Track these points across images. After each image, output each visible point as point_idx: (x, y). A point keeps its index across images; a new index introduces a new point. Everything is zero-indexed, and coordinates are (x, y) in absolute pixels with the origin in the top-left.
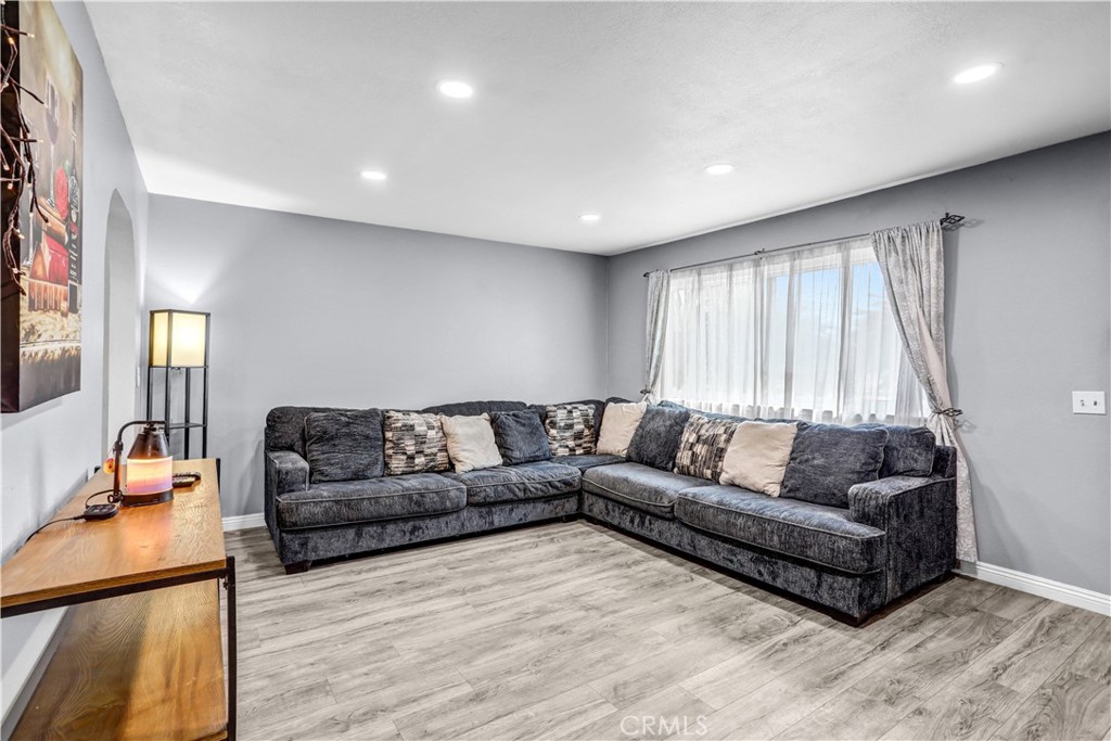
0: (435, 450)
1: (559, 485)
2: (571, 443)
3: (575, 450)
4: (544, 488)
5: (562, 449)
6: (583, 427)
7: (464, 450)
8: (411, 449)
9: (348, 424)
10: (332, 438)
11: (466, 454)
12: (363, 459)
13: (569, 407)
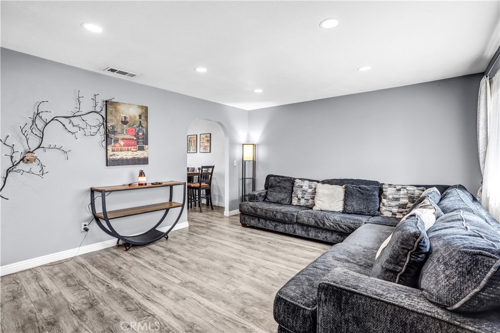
0: (309, 198)
1: (344, 227)
2: (395, 210)
3: (396, 215)
4: (335, 226)
5: (387, 212)
6: (407, 201)
7: (319, 200)
8: (300, 196)
9: (279, 182)
10: (274, 187)
11: (319, 202)
12: (283, 196)
13: (398, 187)
